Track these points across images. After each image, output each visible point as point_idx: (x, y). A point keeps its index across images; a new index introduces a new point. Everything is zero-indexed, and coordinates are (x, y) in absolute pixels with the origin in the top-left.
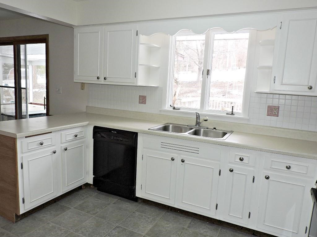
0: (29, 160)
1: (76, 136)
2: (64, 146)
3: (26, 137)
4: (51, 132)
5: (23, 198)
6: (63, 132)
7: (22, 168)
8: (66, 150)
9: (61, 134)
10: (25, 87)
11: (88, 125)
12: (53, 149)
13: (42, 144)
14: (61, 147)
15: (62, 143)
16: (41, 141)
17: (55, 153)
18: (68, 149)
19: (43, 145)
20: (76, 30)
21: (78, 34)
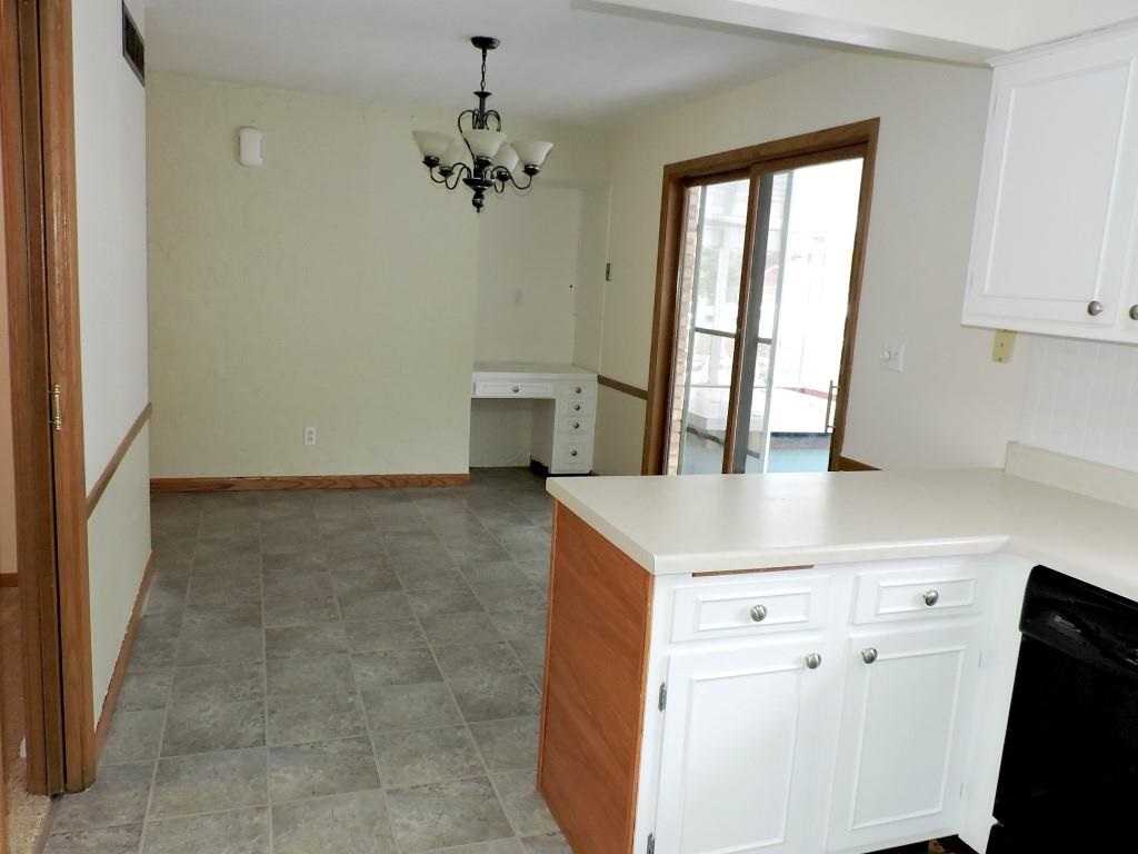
0: (696, 677)
1: (930, 601)
2: (864, 638)
3: (694, 575)
4: (811, 567)
5: (650, 836)
6: (866, 573)
7: (662, 705)
8: (870, 660)
9: (857, 579)
10: (769, 336)
11: (1005, 550)
12: (808, 644)
13: (758, 617)
14: (850, 640)
15: (853, 624)
16: (756, 603)
17: (813, 665)
18: (879, 657)
19: (761, 622)
20: (1001, 75)
21: (1013, 90)
